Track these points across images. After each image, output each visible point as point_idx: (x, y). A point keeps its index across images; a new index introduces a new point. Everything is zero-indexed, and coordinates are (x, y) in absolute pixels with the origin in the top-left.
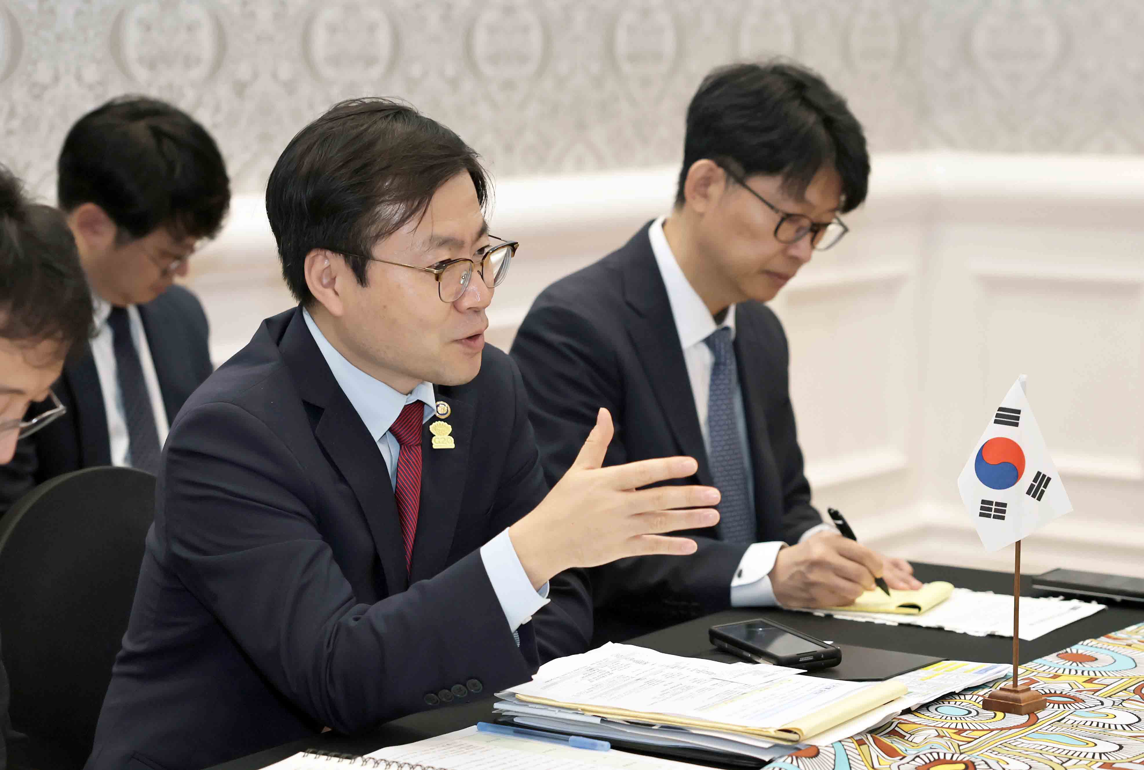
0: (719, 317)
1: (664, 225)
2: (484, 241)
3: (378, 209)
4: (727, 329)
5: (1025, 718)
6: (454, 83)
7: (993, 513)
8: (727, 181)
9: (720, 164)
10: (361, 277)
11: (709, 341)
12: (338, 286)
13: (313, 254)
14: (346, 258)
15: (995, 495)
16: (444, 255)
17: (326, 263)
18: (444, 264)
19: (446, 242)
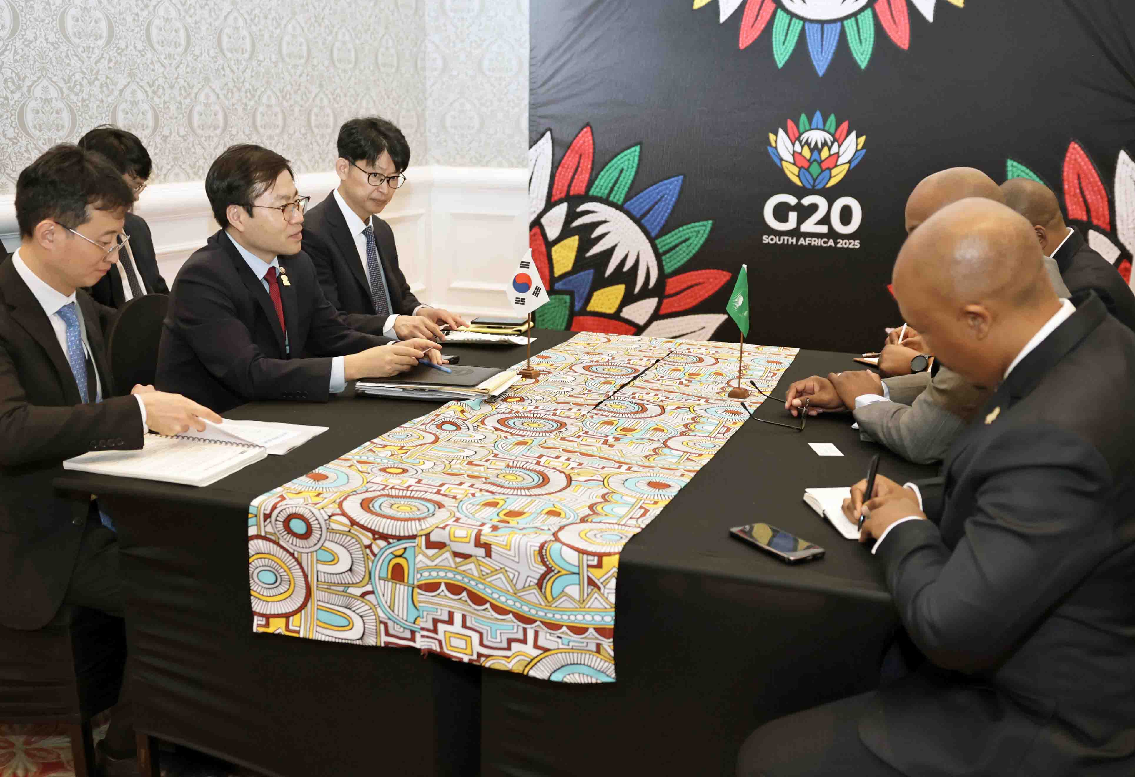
0: (366, 222)
2: (297, 198)
3: (255, 185)
4: (370, 227)
5: (533, 380)
8: (349, 166)
10: (250, 214)
11: (364, 232)
12: (241, 219)
13: (231, 206)
14: (244, 208)
16: (284, 202)
17: (236, 210)
18: (285, 206)
19: (283, 197)
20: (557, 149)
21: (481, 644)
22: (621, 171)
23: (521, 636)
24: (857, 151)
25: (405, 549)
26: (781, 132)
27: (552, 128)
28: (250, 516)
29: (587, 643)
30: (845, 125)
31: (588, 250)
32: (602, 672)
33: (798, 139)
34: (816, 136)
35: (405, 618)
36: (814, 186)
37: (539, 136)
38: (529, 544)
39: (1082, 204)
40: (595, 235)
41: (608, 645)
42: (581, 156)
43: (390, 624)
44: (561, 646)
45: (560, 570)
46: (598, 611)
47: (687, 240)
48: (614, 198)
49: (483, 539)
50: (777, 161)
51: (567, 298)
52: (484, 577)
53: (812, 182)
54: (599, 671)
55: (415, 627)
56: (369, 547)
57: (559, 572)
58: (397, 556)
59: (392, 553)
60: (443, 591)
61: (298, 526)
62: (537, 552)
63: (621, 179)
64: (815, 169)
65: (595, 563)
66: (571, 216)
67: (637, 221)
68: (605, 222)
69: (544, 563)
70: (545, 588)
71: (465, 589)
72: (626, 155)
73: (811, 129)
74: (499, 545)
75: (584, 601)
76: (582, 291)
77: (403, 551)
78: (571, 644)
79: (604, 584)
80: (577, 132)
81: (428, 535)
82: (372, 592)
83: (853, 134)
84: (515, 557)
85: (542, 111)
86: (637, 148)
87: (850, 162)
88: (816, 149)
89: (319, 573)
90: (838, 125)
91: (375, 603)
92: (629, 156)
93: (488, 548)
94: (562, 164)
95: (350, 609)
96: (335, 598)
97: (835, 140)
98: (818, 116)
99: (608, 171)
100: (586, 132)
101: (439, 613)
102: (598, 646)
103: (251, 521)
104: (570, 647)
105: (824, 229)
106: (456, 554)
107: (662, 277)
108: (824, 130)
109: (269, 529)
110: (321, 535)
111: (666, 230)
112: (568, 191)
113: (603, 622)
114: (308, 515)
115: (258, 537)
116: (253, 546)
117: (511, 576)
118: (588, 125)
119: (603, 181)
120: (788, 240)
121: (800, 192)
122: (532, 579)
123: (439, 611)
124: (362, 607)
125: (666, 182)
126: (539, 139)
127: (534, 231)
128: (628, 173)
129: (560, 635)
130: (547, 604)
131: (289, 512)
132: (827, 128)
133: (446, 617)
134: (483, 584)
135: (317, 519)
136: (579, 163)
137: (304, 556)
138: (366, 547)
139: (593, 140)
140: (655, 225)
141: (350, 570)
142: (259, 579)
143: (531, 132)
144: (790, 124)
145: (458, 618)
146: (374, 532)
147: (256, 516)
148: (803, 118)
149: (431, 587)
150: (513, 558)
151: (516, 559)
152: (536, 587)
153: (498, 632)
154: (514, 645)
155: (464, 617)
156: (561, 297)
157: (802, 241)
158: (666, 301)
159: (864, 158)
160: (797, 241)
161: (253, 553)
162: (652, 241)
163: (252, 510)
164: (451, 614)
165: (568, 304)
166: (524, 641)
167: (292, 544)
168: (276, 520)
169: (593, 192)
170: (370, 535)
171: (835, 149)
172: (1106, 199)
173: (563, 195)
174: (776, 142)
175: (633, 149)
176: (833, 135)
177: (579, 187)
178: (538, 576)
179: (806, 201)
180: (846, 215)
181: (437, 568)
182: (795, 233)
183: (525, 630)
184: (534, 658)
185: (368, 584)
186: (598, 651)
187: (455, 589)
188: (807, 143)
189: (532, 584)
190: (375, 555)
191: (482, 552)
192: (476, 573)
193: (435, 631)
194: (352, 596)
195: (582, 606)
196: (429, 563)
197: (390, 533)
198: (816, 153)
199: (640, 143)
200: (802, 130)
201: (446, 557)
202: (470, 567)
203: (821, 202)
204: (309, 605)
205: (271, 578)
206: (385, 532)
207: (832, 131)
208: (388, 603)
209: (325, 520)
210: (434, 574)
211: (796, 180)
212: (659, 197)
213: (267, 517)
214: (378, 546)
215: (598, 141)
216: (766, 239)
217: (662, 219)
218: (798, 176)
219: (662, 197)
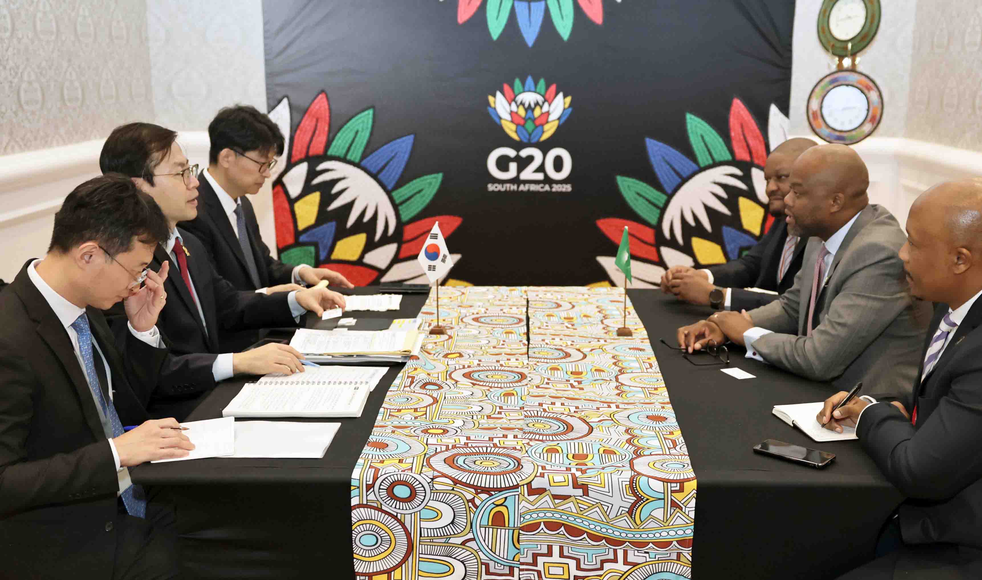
0: (236, 201)
1: (208, 170)
3: (152, 156)
4: (239, 205)
6: (16, 113)
7: (432, 269)
8: (236, 155)
9: (232, 149)
10: (151, 183)
11: (235, 211)
15: (432, 263)
16: (180, 169)
18: (183, 171)
20: (295, 114)
21: (578, 568)
22: (357, 133)
23: (611, 556)
24: (564, 109)
25: (506, 498)
26: (499, 94)
27: (289, 94)
28: (352, 488)
29: (670, 553)
30: (553, 88)
31: (329, 204)
32: (681, 575)
33: (514, 100)
34: (529, 98)
35: (505, 557)
36: (529, 140)
37: (276, 103)
38: (620, 480)
39: (746, 148)
40: (335, 190)
41: (687, 553)
42: (317, 121)
43: (492, 564)
44: (648, 560)
45: (649, 498)
46: (680, 527)
47: (420, 191)
48: (352, 156)
49: (580, 481)
50: (496, 119)
51: (312, 249)
52: (582, 513)
53: (528, 137)
54: (679, 575)
55: (515, 564)
56: (472, 501)
57: (648, 499)
58: (497, 506)
59: (493, 503)
60: (542, 529)
61: (402, 491)
62: (628, 486)
63: (357, 139)
64: (530, 126)
65: (678, 488)
66: (312, 174)
67: (374, 176)
68: (344, 178)
69: (635, 494)
70: (635, 514)
71: (563, 524)
72: (361, 118)
73: (524, 91)
74: (595, 484)
75: (667, 520)
76: (325, 241)
77: (503, 500)
78: (657, 557)
79: (685, 504)
80: (313, 98)
81: (529, 484)
82: (474, 539)
83: (561, 95)
84: (609, 492)
85: (278, 80)
86: (371, 112)
87: (559, 119)
88: (529, 109)
89: (422, 529)
90: (547, 87)
91: (476, 548)
92: (362, 119)
93: (585, 489)
94: (300, 127)
95: (451, 557)
96: (436, 549)
97: (545, 100)
98: (530, 81)
99: (344, 132)
100: (321, 98)
101: (539, 548)
102: (679, 555)
103: (354, 493)
104: (657, 559)
105: (540, 176)
106: (555, 497)
107: (400, 225)
108: (535, 92)
109: (372, 497)
110: (425, 496)
111: (401, 183)
112: (307, 152)
113: (685, 535)
114: (411, 481)
115: (360, 506)
116: (355, 515)
117: (606, 508)
118: (323, 91)
119: (340, 141)
120: (510, 187)
121: (518, 146)
122: (624, 509)
123: (539, 546)
124: (464, 554)
125: (398, 140)
126: (276, 105)
127: (276, 189)
128: (363, 134)
129: (646, 551)
130: (637, 527)
131: (391, 480)
132: (538, 90)
133: (545, 550)
134: (580, 518)
135: (420, 483)
136: (316, 126)
137: (408, 517)
138: (468, 501)
139: (329, 105)
140: (391, 180)
141: (452, 523)
142: (360, 543)
143: (268, 99)
144: (506, 87)
145: (556, 550)
146: (475, 488)
147: (359, 487)
148: (517, 82)
149: (532, 528)
150: (607, 494)
151: (610, 494)
152: (627, 514)
153: (594, 556)
154: (606, 565)
155: (561, 548)
156: (306, 248)
157: (522, 188)
158: (404, 246)
159: (571, 115)
160: (518, 187)
161: (356, 521)
162: (389, 193)
163: (353, 483)
164: (550, 548)
165: (313, 255)
166: (615, 560)
167: (395, 508)
168: (380, 489)
169: (331, 152)
170: (473, 490)
171: (546, 108)
172: (763, 143)
173: (303, 156)
174: (495, 103)
175: (366, 112)
176: (543, 96)
177: (317, 148)
178: (629, 505)
179: (525, 153)
180: (558, 164)
181: (537, 511)
182: (516, 180)
183: (615, 551)
184: (625, 573)
185: (469, 532)
186: (678, 559)
187: (552, 526)
188: (522, 104)
189: (623, 512)
190: (477, 507)
191: (580, 492)
192: (574, 510)
193: (535, 563)
194: (454, 545)
195: (666, 524)
196: (531, 507)
197: (491, 486)
198: (530, 111)
199: (373, 107)
200: (516, 91)
201: (546, 501)
202: (570, 505)
203: (536, 153)
204: (410, 559)
205: (372, 540)
206: (487, 486)
207: (543, 92)
208: (490, 547)
209: (429, 483)
210: (535, 516)
211: (514, 136)
212: (393, 155)
213: (370, 487)
214: (480, 499)
215: (333, 107)
216: (491, 187)
217: (396, 173)
218: (516, 132)
219: (396, 154)
